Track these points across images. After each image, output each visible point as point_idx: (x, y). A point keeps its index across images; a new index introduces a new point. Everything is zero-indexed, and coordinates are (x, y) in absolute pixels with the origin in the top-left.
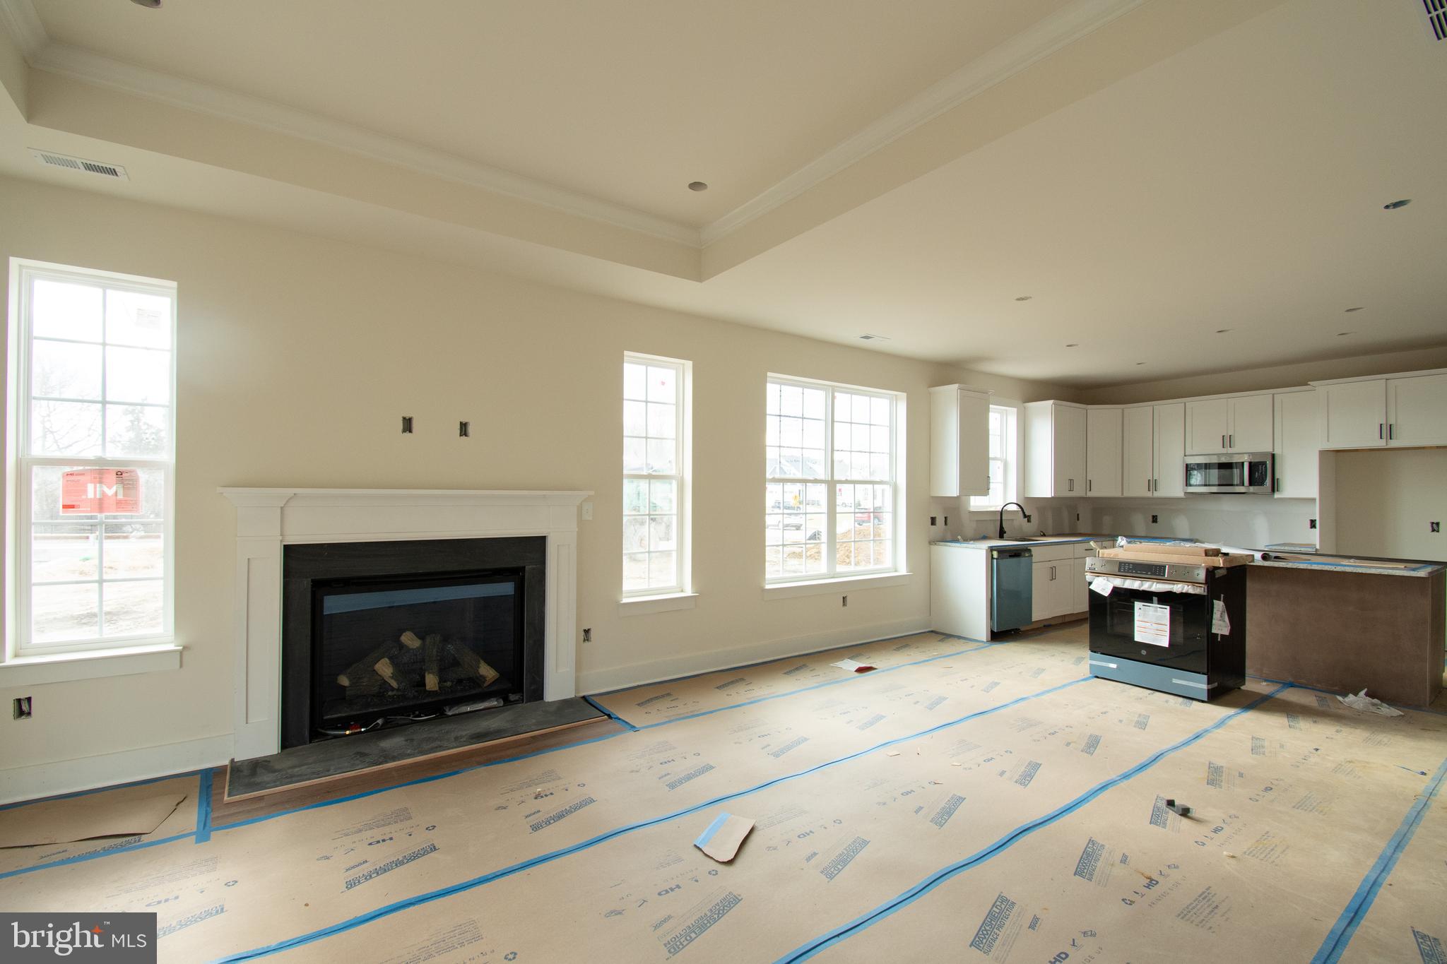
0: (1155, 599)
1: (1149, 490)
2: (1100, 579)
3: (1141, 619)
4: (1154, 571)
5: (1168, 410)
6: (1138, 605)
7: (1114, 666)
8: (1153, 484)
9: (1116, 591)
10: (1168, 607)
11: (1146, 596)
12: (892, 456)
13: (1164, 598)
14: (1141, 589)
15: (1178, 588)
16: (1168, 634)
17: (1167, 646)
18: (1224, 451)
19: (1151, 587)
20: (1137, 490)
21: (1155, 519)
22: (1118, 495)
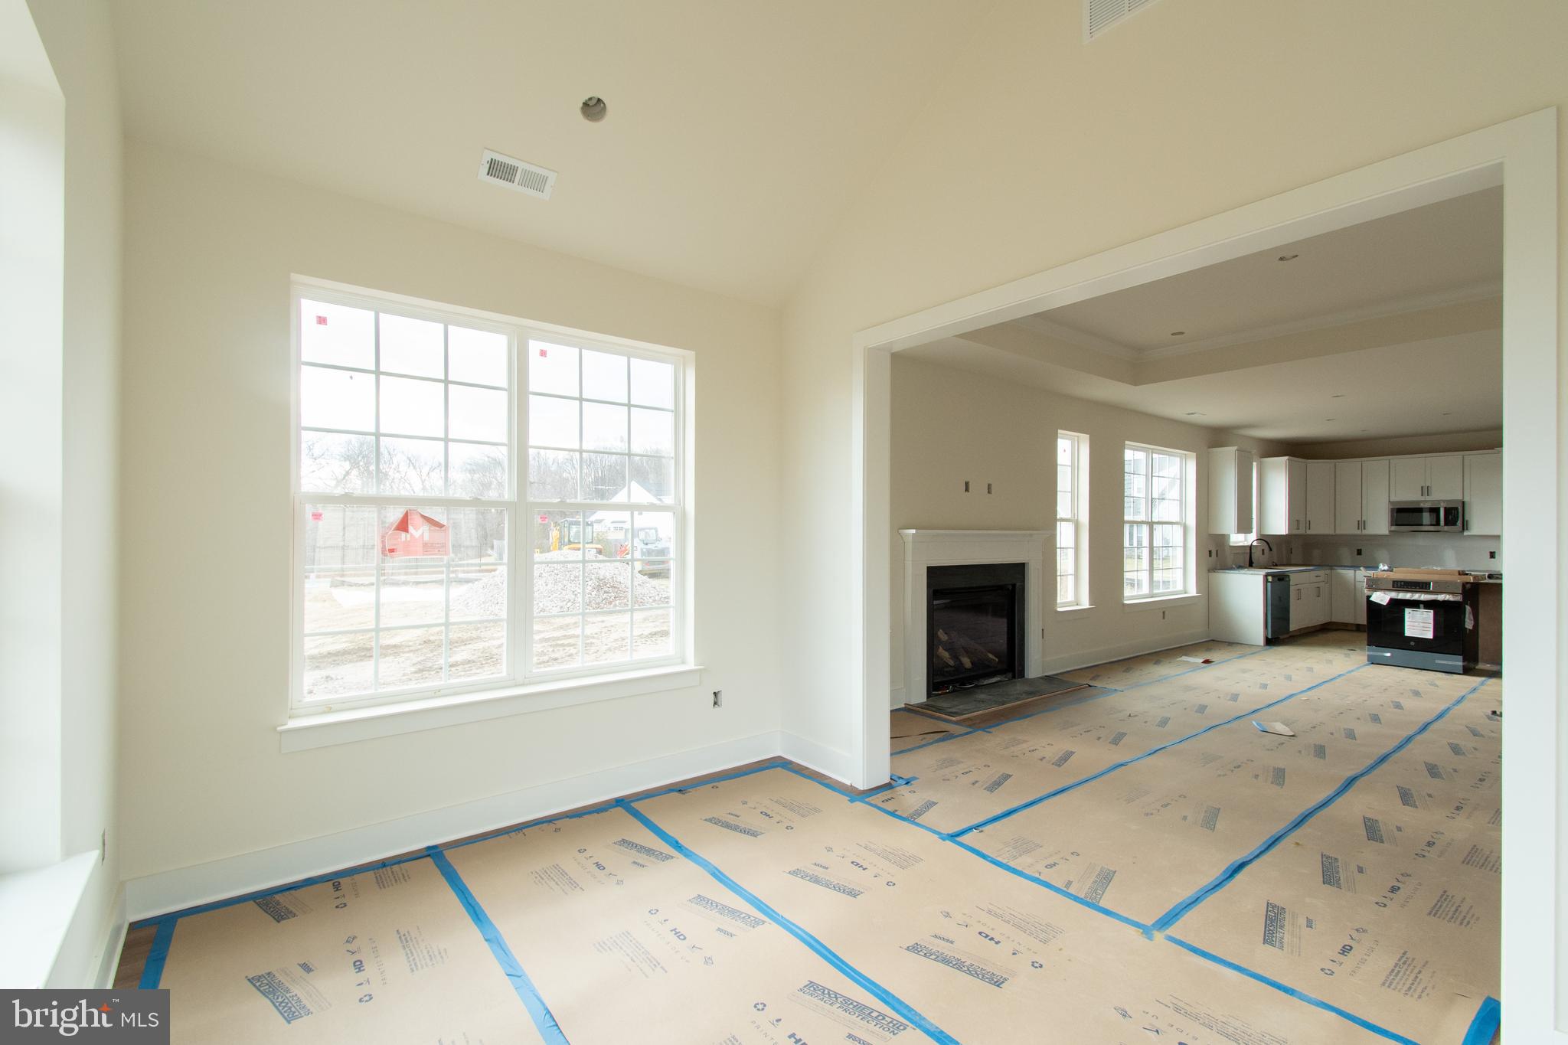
0: (1422, 606)
1: (1358, 529)
2: (1378, 593)
3: (1410, 620)
4: (1422, 586)
5: (1375, 466)
6: (1407, 611)
7: (1388, 655)
8: (1362, 524)
9: (1392, 600)
10: (1432, 611)
11: (1414, 604)
12: (1182, 502)
13: (1428, 605)
14: (1412, 599)
15: (1441, 597)
16: (1432, 630)
17: (1431, 637)
18: (1422, 498)
19: (1420, 597)
20: (1348, 528)
21: (1359, 552)
22: (1331, 532)
